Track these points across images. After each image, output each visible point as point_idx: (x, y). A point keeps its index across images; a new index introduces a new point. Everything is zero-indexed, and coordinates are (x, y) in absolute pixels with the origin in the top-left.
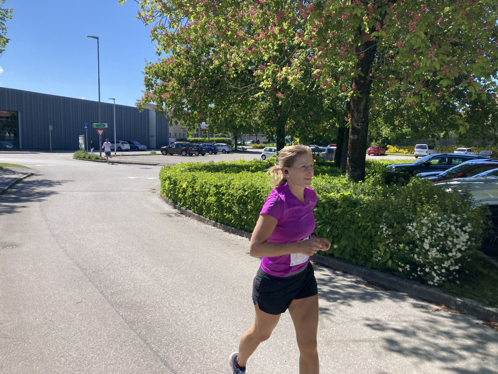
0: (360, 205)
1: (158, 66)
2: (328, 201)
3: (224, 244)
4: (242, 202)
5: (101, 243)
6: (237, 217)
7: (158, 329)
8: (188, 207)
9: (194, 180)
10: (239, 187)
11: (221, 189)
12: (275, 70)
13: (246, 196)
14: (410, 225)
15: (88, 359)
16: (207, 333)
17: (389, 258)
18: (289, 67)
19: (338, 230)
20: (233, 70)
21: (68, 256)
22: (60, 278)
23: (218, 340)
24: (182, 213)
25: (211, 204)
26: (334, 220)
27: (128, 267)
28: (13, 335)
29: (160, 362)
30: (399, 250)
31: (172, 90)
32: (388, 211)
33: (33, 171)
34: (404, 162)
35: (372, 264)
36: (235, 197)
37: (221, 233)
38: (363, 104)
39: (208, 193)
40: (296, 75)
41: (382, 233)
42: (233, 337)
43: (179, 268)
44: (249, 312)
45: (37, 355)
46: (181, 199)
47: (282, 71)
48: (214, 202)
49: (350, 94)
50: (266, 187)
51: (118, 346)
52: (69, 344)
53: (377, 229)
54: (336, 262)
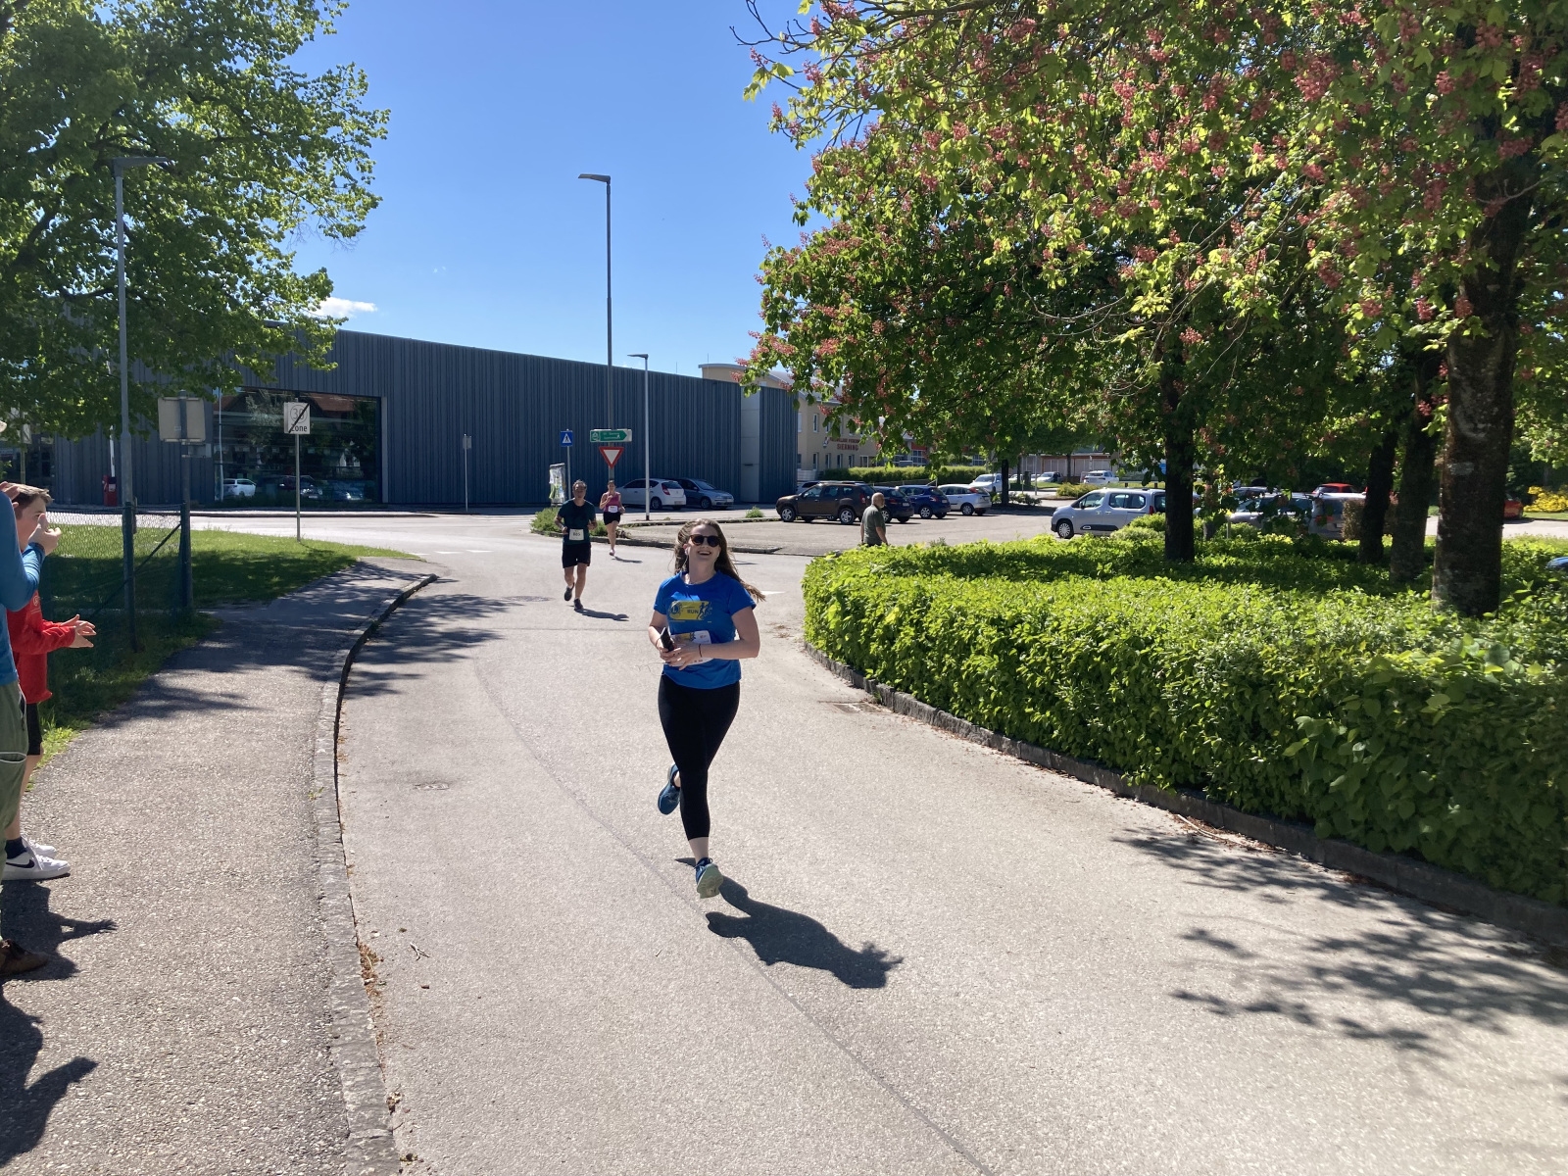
1: (805, 259)
2: (1398, 679)
3: (1034, 803)
4: (1089, 672)
6: (1069, 722)
7: (908, 1047)
8: (899, 685)
9: (922, 602)
10: (1077, 626)
11: (1016, 630)
12: (1185, 258)
13: (1105, 654)
15: (738, 1114)
16: (1057, 1069)
18: (1227, 247)
20: (1056, 268)
21: (595, 818)
22: (590, 879)
23: (1095, 1094)
24: (879, 702)
25: (982, 676)
26: (1420, 742)
27: (771, 857)
29: (942, 1142)
31: (847, 331)
33: (435, 567)
36: (1064, 657)
37: (1017, 769)
38: (1493, 360)
39: (969, 644)
40: (1254, 273)
42: (1142, 1088)
43: (920, 870)
44: (1171, 1018)
45: (598, 1089)
46: (878, 656)
47: (1208, 261)
48: (991, 672)
49: (1448, 329)
50: (1171, 628)
51: (810, 1086)
52: (675, 1068)
54: (1429, 877)
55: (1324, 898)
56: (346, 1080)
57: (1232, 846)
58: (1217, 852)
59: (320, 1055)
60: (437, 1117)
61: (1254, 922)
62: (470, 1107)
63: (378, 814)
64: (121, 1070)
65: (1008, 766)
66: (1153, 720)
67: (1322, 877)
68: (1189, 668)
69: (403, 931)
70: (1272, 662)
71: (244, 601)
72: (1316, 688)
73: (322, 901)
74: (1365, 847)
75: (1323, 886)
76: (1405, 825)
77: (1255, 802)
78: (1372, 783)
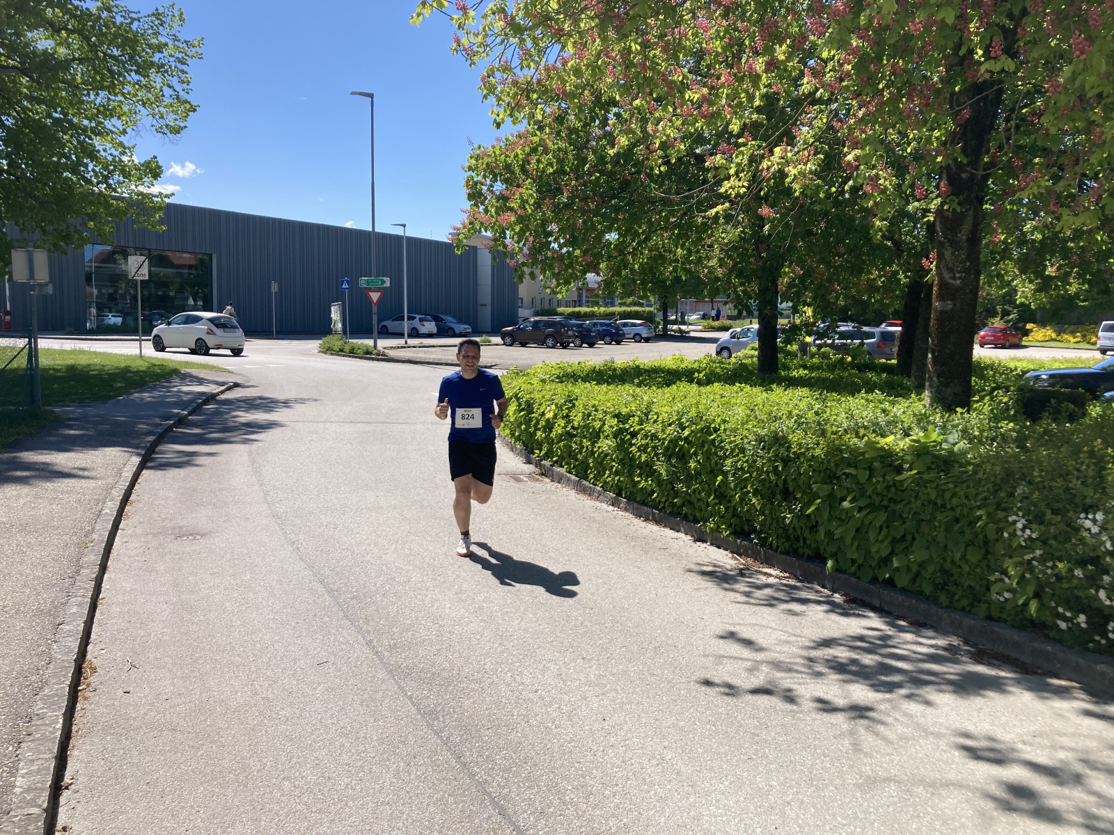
0: (960, 467)
1: (494, 152)
2: (882, 456)
3: (634, 546)
4: (676, 452)
5: (370, 534)
6: (664, 487)
7: (487, 732)
8: (556, 462)
9: (571, 401)
10: (670, 419)
11: (630, 421)
12: (756, 153)
13: (686, 439)
14: (1087, 518)
15: (339, 788)
16: (595, 748)
17: (1031, 596)
18: (788, 145)
19: (904, 523)
20: (659, 158)
21: (303, 561)
22: (285, 607)
23: (618, 767)
24: (543, 474)
25: (606, 455)
26: (895, 502)
27: (427, 590)
28: (188, 726)
29: (490, 807)
30: (1059, 578)
31: (520, 207)
32: (1030, 483)
33: (239, 377)
34: (1070, 365)
35: (989, 609)
36: (659, 441)
37: (628, 521)
38: (966, 227)
39: (599, 432)
40: (806, 164)
41: (1013, 535)
42: (654, 762)
43: (536, 597)
44: (691, 707)
45: (235, 770)
46: (542, 442)
47: (772, 155)
48: (613, 452)
49: (935, 205)
50: (733, 420)
51: (402, 764)
52: (302, 752)
53: (1001, 525)
54: (900, 599)
56: (23, 769)
57: (770, 576)
59: (11, 749)
60: (99, 796)
62: (128, 788)
63: (139, 558)
65: (622, 519)
66: (719, 486)
68: (742, 449)
70: (798, 444)
71: (87, 401)
72: (825, 462)
73: (61, 627)
74: (859, 578)
75: (828, 602)
76: (886, 561)
77: (787, 545)
78: (864, 531)
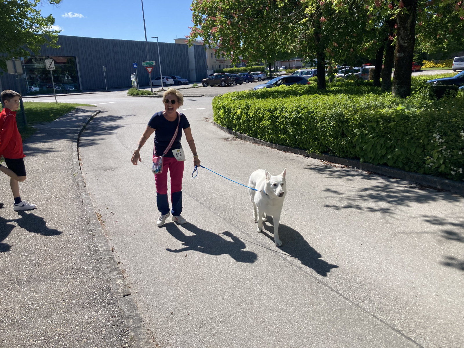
0: (413, 118)
2: (381, 116)
3: (282, 161)
4: (296, 122)
6: (290, 138)
8: (242, 132)
9: (248, 107)
10: (292, 110)
11: (275, 112)
13: (300, 117)
14: (463, 132)
17: (442, 163)
19: (391, 141)
20: (281, 0)
24: (237, 138)
25: (266, 127)
26: (388, 134)
28: (144, 230)
30: (453, 155)
32: (442, 121)
35: (424, 170)
36: (289, 119)
37: (277, 152)
38: (410, 21)
39: (262, 118)
41: (435, 141)
46: (236, 125)
48: (269, 125)
49: (397, 12)
50: (319, 108)
53: (430, 138)
54: (390, 170)
55: (362, 178)
56: (99, 245)
57: (337, 167)
58: (333, 169)
59: (90, 240)
60: (125, 253)
61: (343, 186)
62: (134, 249)
63: (95, 179)
64: (36, 248)
65: (275, 152)
66: (315, 135)
67: (362, 173)
68: (324, 119)
69: (108, 208)
70: (347, 115)
72: (359, 121)
73: (83, 202)
74: (373, 164)
75: (362, 175)
76: (383, 156)
77: (343, 154)
78: (375, 146)
